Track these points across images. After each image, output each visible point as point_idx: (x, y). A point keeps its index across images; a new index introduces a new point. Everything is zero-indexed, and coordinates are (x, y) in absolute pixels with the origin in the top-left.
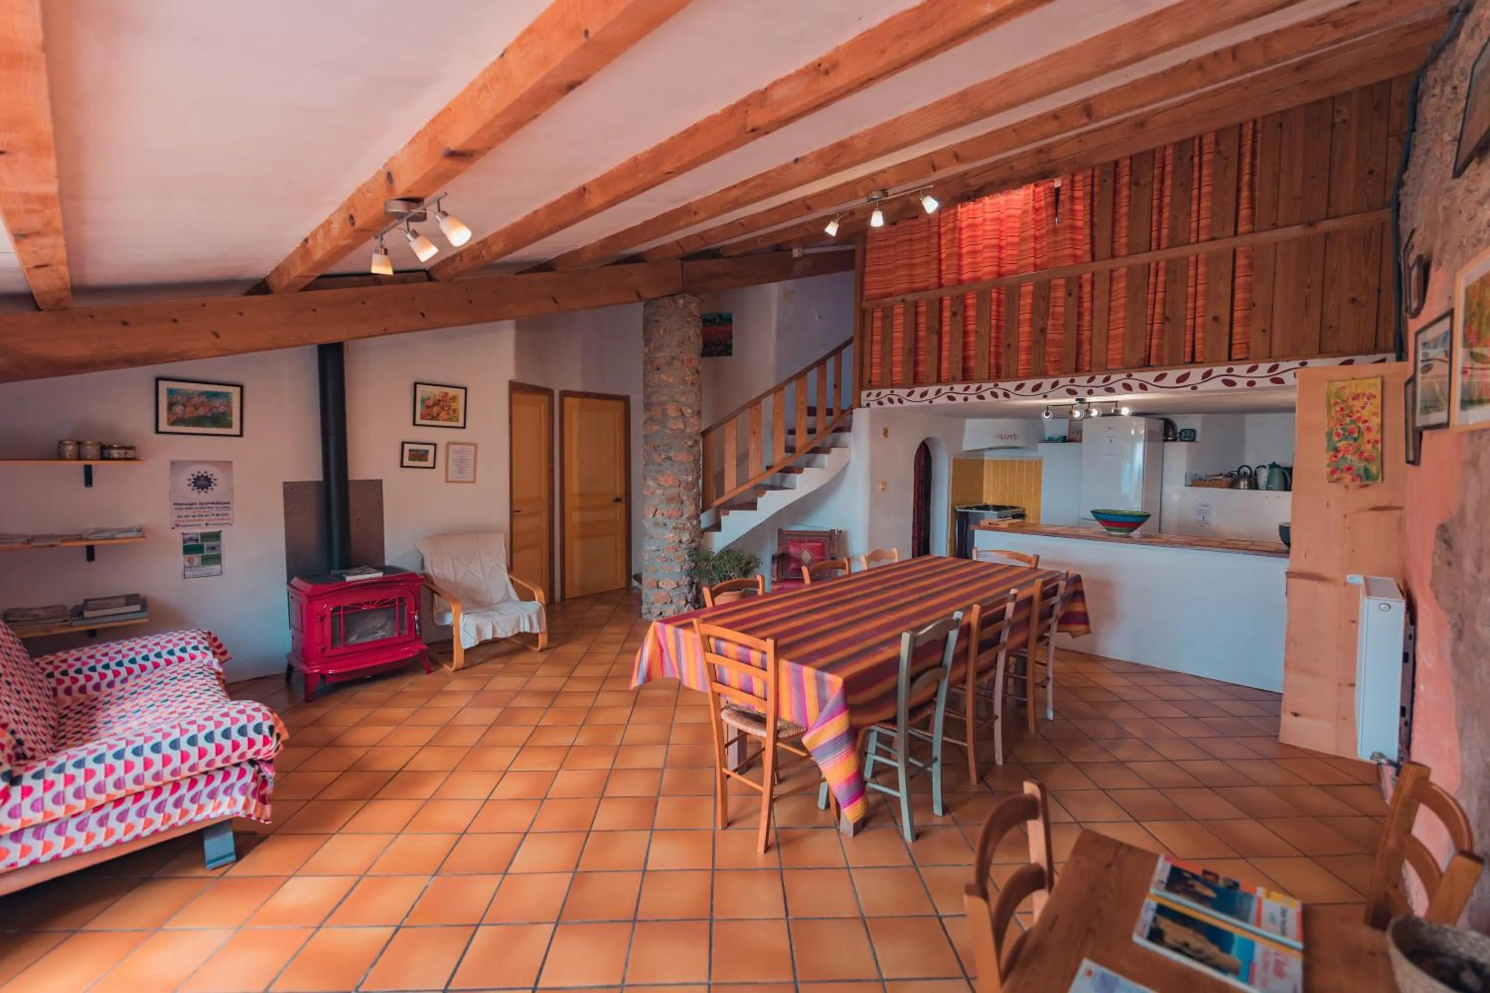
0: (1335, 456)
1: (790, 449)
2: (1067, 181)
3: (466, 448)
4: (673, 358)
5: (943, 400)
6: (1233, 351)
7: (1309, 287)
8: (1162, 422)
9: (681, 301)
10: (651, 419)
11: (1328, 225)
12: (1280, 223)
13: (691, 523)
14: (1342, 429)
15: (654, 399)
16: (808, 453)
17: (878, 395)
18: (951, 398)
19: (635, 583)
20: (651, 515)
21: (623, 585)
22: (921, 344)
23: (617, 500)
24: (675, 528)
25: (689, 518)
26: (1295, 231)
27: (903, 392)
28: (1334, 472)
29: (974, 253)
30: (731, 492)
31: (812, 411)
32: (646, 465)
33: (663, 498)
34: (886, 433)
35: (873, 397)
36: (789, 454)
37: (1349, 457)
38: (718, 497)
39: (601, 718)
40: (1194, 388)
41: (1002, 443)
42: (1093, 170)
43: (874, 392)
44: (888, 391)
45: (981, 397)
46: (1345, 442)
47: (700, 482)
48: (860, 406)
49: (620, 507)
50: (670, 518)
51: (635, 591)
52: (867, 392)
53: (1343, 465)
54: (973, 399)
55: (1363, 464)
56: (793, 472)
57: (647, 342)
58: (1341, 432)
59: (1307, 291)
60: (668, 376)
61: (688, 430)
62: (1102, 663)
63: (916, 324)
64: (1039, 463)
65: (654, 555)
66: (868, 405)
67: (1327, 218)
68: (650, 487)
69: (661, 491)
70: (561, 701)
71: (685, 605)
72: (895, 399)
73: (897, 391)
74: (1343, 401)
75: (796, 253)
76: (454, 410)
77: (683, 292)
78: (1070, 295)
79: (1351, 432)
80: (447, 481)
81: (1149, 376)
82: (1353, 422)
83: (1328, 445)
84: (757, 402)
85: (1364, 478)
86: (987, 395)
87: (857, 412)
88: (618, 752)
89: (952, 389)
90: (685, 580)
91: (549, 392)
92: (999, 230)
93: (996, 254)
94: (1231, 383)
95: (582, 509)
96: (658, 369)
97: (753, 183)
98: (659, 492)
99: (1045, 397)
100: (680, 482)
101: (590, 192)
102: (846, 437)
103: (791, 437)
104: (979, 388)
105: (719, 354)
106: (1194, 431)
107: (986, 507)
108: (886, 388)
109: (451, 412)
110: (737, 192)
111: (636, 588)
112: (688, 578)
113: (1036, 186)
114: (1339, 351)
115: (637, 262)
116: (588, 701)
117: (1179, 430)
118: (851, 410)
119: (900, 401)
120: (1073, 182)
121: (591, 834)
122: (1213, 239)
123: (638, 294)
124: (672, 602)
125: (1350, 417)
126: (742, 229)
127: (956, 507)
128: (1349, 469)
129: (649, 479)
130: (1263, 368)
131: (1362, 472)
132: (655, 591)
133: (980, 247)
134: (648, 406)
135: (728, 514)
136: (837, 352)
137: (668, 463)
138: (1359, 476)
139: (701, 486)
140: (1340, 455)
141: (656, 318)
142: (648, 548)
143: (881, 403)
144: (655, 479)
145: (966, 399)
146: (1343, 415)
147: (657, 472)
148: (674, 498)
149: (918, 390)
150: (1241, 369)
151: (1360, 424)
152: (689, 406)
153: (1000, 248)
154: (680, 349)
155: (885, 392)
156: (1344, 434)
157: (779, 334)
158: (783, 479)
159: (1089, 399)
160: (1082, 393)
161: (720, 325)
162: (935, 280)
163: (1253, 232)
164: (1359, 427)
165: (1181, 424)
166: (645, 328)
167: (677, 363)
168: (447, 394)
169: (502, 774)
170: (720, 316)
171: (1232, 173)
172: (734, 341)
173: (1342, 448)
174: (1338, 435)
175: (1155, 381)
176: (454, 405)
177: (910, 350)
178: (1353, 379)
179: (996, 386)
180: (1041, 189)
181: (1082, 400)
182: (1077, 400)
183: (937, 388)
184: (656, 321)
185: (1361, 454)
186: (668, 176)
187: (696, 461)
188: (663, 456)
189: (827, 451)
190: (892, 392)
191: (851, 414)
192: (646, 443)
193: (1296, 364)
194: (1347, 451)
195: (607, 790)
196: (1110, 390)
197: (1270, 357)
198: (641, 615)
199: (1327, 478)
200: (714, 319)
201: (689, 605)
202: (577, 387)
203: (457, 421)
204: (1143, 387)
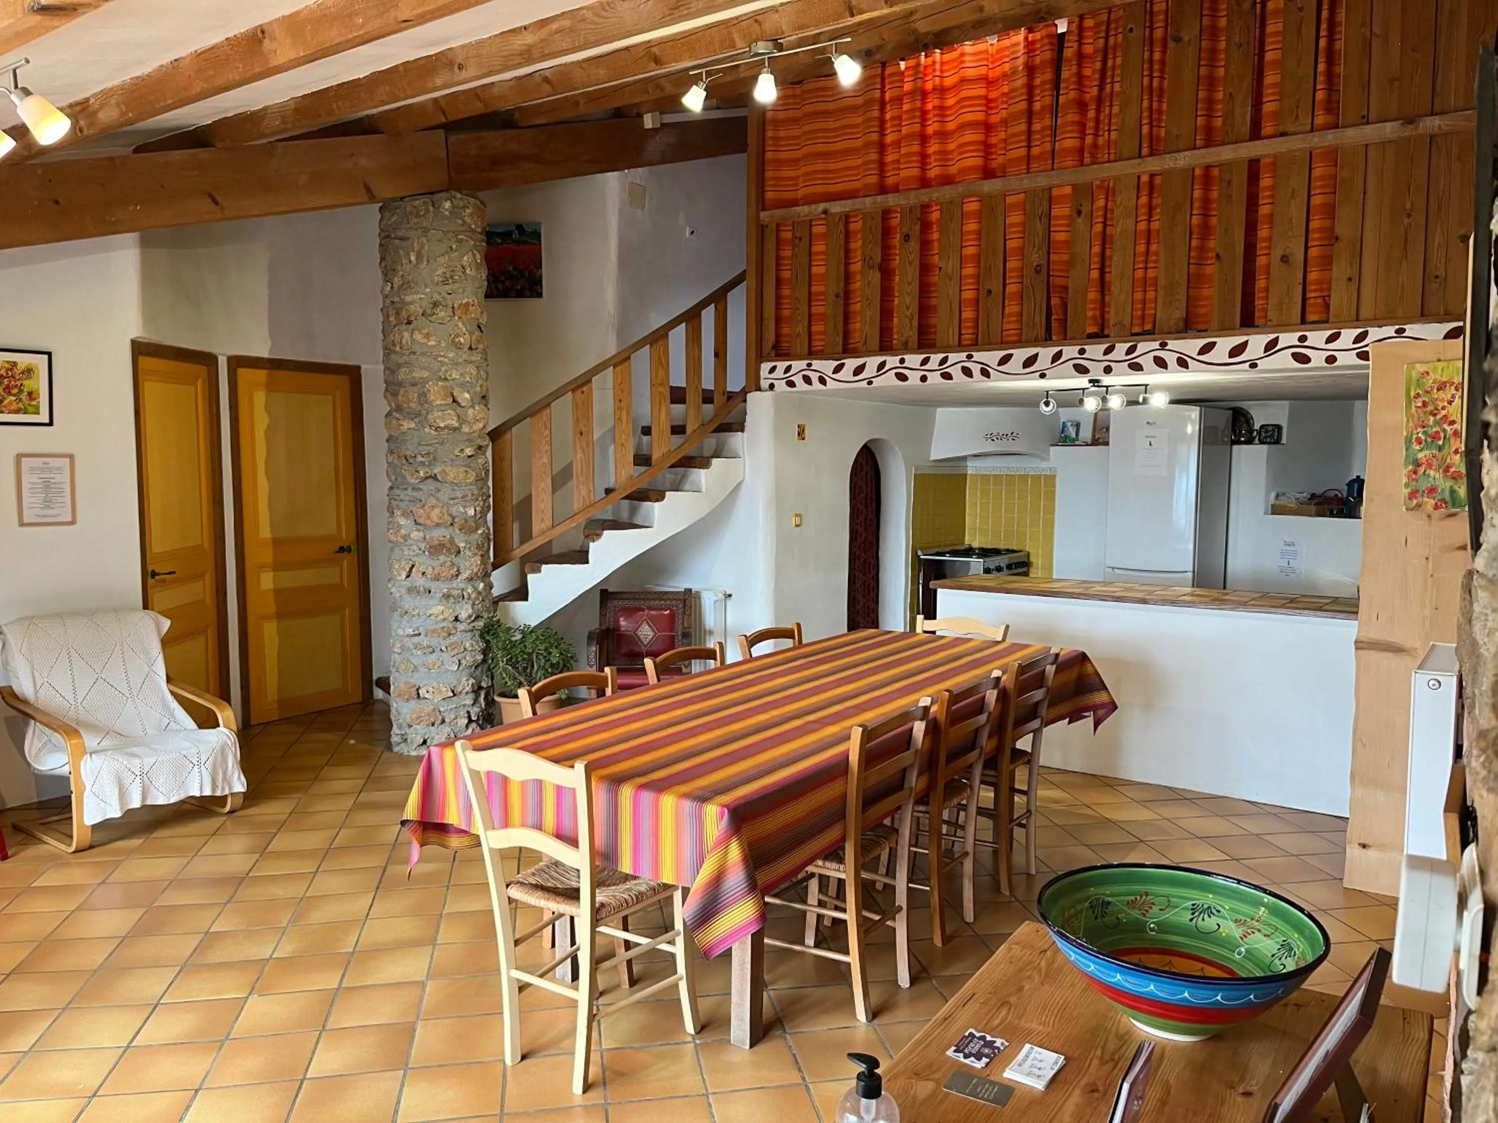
0: (1415, 473)
1: (642, 460)
2: (1074, 26)
3: (54, 462)
4: (435, 305)
5: (889, 380)
6: (1309, 309)
7: (1409, 216)
8: (1230, 412)
9: (448, 205)
10: (399, 409)
11: (1433, 124)
12: (1373, 116)
13: (475, 589)
14: (1424, 433)
15: (402, 375)
16: (672, 466)
17: (788, 369)
18: (902, 377)
19: (379, 693)
20: (404, 576)
21: (358, 698)
22: (857, 285)
23: (342, 550)
24: (447, 596)
25: (470, 579)
26: (1389, 130)
27: (826, 366)
28: (1413, 495)
29: (943, 135)
30: (543, 532)
31: (678, 396)
32: (391, 488)
33: (423, 546)
34: (801, 434)
35: (779, 373)
36: (643, 469)
37: (1432, 473)
38: (522, 542)
39: (319, 915)
40: (1254, 366)
41: (990, 447)
42: (1110, 13)
43: (782, 365)
44: (803, 364)
45: (947, 376)
46: (1427, 452)
47: (490, 516)
48: (759, 389)
49: (348, 562)
50: (437, 578)
51: (378, 707)
52: (770, 365)
53: (1424, 485)
54: (935, 379)
55: (1448, 484)
56: (648, 499)
57: (388, 274)
58: (1423, 438)
59: (1406, 221)
60: (427, 336)
61: (466, 429)
62: (1120, 788)
63: (847, 251)
64: (1051, 480)
65: (410, 642)
66: (772, 387)
67: (1432, 115)
68: (400, 527)
69: (421, 534)
70: (248, 893)
71: (467, 726)
72: (814, 377)
73: (816, 364)
74: (1428, 392)
75: (648, 121)
76: (30, 394)
77: (452, 186)
78: (1079, 213)
79: (1435, 437)
80: (22, 524)
81: (1191, 346)
82: (1437, 423)
83: (1407, 456)
84: (583, 383)
85: (1450, 505)
86: (956, 371)
87: (753, 398)
88: (349, 963)
89: (902, 361)
90: (467, 684)
91: (208, 360)
92: (986, 97)
93: (980, 137)
94: (1304, 359)
95: (278, 567)
96: (409, 323)
97: (555, 26)
98: (415, 535)
99: (1043, 376)
100: (453, 518)
101: (273, 39)
102: (737, 440)
103: (645, 439)
104: (944, 361)
105: (520, 294)
106: (1279, 428)
107: (969, 552)
108: (800, 358)
109: (24, 396)
110: (529, 39)
111: (381, 701)
112: (472, 681)
113: (1030, 30)
114: (1446, 314)
115: (365, 132)
116: (295, 890)
117: (1257, 427)
118: (743, 394)
119: (822, 381)
120: (1081, 28)
121: (305, 1082)
122: (1283, 134)
123: (368, 189)
124: (443, 721)
125: (1435, 415)
126: (547, 88)
127: (920, 553)
128: (1432, 491)
129: (398, 513)
130: (1348, 335)
131: (1447, 495)
132: (413, 703)
133: (951, 126)
134: (393, 387)
135: (538, 571)
136: (719, 298)
137: (431, 485)
138: (1443, 501)
139: (491, 525)
140: (1421, 470)
141: (400, 234)
142: (400, 632)
143: (791, 384)
144: (406, 514)
145: (924, 379)
146: (1425, 413)
147: (413, 501)
148: (443, 546)
149: (851, 364)
150: (1317, 337)
151: (1445, 426)
152: (463, 386)
153: (988, 128)
154: (447, 287)
155: (798, 365)
156: (1426, 440)
157: (624, 263)
158: (633, 511)
159: (1107, 380)
160: (1096, 370)
161: (518, 243)
162: (874, 179)
163: (1336, 126)
164: (1444, 431)
165: (1261, 417)
166: (383, 247)
167: (442, 314)
168: (15, 364)
169: (150, 1009)
170: (520, 227)
171: (1309, 32)
172: (544, 271)
173: (1424, 460)
174: (1419, 441)
175: (1199, 354)
176: (28, 384)
177: (837, 296)
178: (1439, 360)
179: (970, 357)
180: (1038, 35)
181: (1098, 381)
182: (1090, 381)
183: (880, 359)
184: (402, 239)
185: (1447, 470)
186: (403, 25)
187: (481, 481)
188: (422, 474)
189: (704, 463)
190: (809, 365)
191: (745, 401)
192: (392, 452)
193: (1390, 331)
194: (1430, 466)
195: (331, 1019)
196: (1136, 367)
197: (1357, 320)
198: (389, 747)
199: (1405, 504)
200: (510, 233)
201: (474, 725)
202: (261, 350)
203: (37, 413)
204: (1182, 363)
